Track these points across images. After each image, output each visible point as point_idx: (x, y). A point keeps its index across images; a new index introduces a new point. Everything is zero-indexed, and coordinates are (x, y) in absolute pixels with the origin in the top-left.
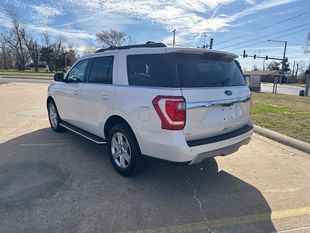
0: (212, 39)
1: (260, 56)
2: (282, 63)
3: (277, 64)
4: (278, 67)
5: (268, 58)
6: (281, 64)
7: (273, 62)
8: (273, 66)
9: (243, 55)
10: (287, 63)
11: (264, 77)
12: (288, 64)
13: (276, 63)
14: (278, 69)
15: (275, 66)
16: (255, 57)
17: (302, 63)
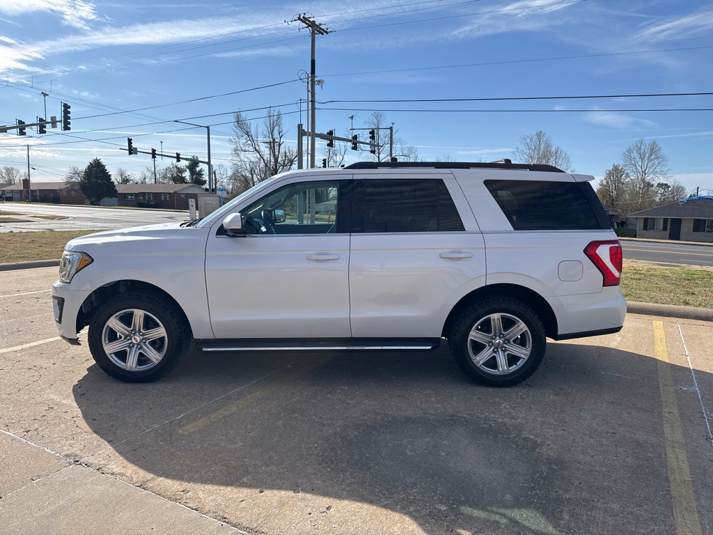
0: (66, 107)
1: (163, 154)
2: (188, 167)
3: (180, 171)
4: (183, 176)
5: (180, 158)
6: (188, 170)
7: (171, 166)
8: (172, 175)
9: (127, 148)
10: (198, 169)
11: (165, 198)
12: (201, 170)
13: (178, 168)
14: (183, 180)
15: (177, 175)
16: (154, 154)
17: (222, 170)
